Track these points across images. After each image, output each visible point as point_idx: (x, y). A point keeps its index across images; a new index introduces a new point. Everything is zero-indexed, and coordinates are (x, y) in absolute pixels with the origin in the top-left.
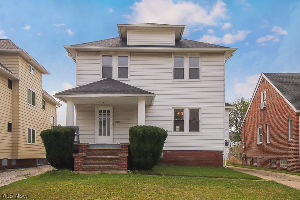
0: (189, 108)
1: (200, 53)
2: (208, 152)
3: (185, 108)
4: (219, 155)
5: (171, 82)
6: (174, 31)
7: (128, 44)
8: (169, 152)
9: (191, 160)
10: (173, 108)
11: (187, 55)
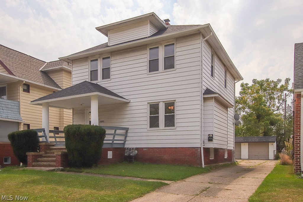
0: (163, 102)
1: (175, 38)
2: (183, 149)
3: (159, 102)
4: (196, 152)
5: (146, 76)
6: (149, 21)
7: (108, 45)
8: (145, 149)
9: (166, 158)
10: (148, 103)
11: (161, 44)
